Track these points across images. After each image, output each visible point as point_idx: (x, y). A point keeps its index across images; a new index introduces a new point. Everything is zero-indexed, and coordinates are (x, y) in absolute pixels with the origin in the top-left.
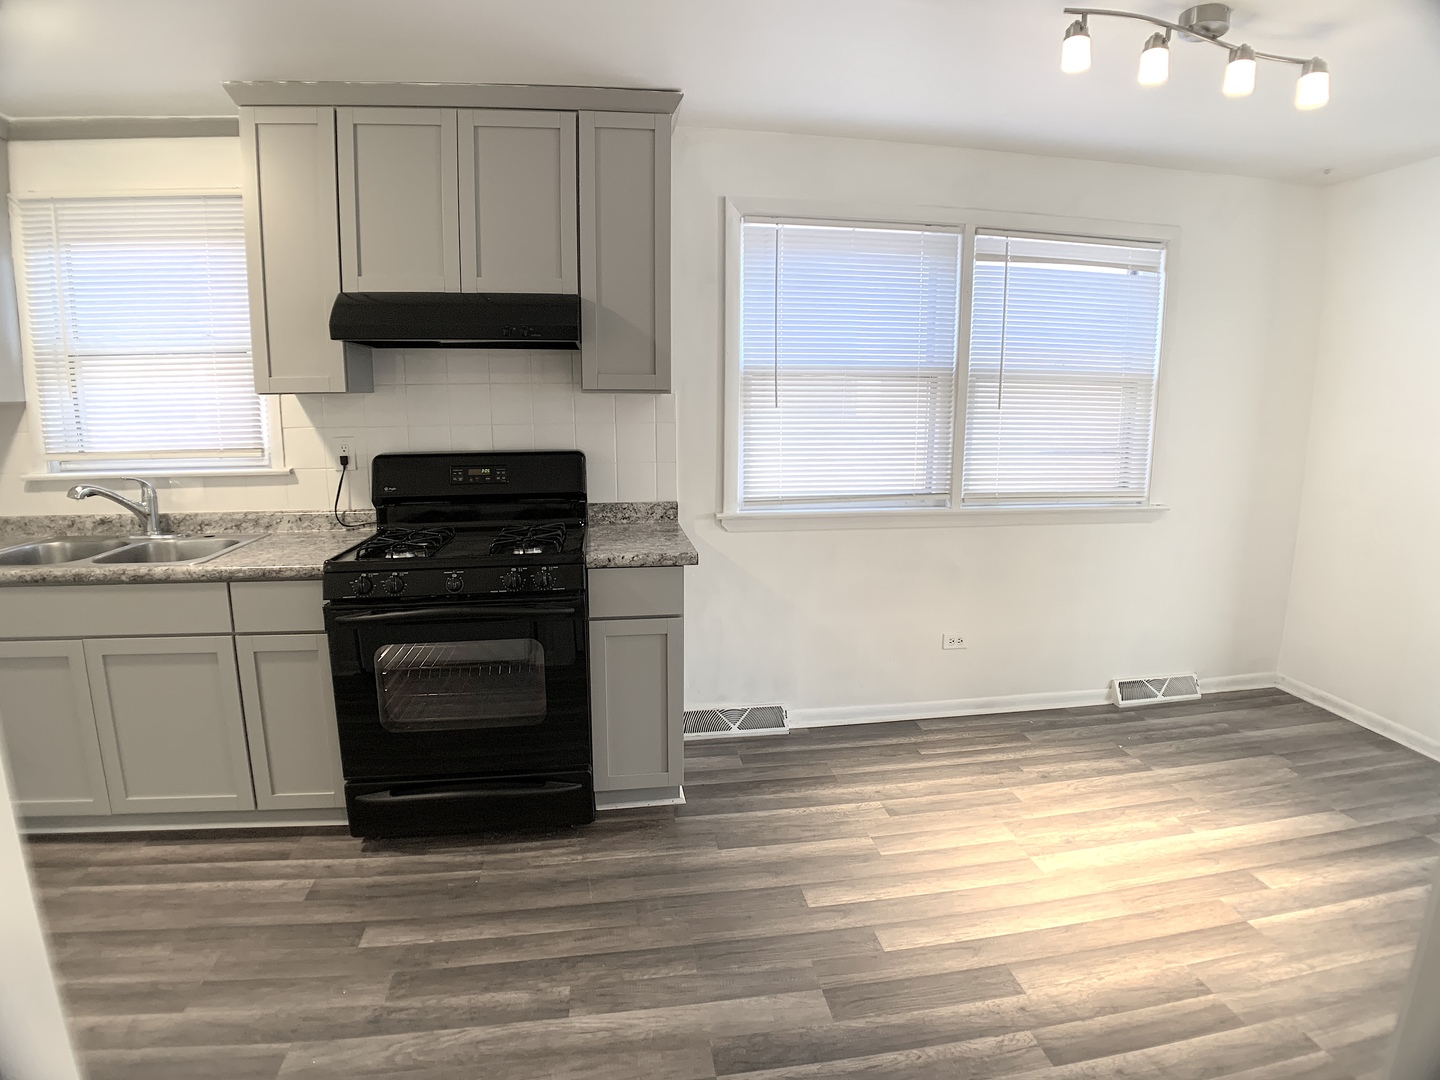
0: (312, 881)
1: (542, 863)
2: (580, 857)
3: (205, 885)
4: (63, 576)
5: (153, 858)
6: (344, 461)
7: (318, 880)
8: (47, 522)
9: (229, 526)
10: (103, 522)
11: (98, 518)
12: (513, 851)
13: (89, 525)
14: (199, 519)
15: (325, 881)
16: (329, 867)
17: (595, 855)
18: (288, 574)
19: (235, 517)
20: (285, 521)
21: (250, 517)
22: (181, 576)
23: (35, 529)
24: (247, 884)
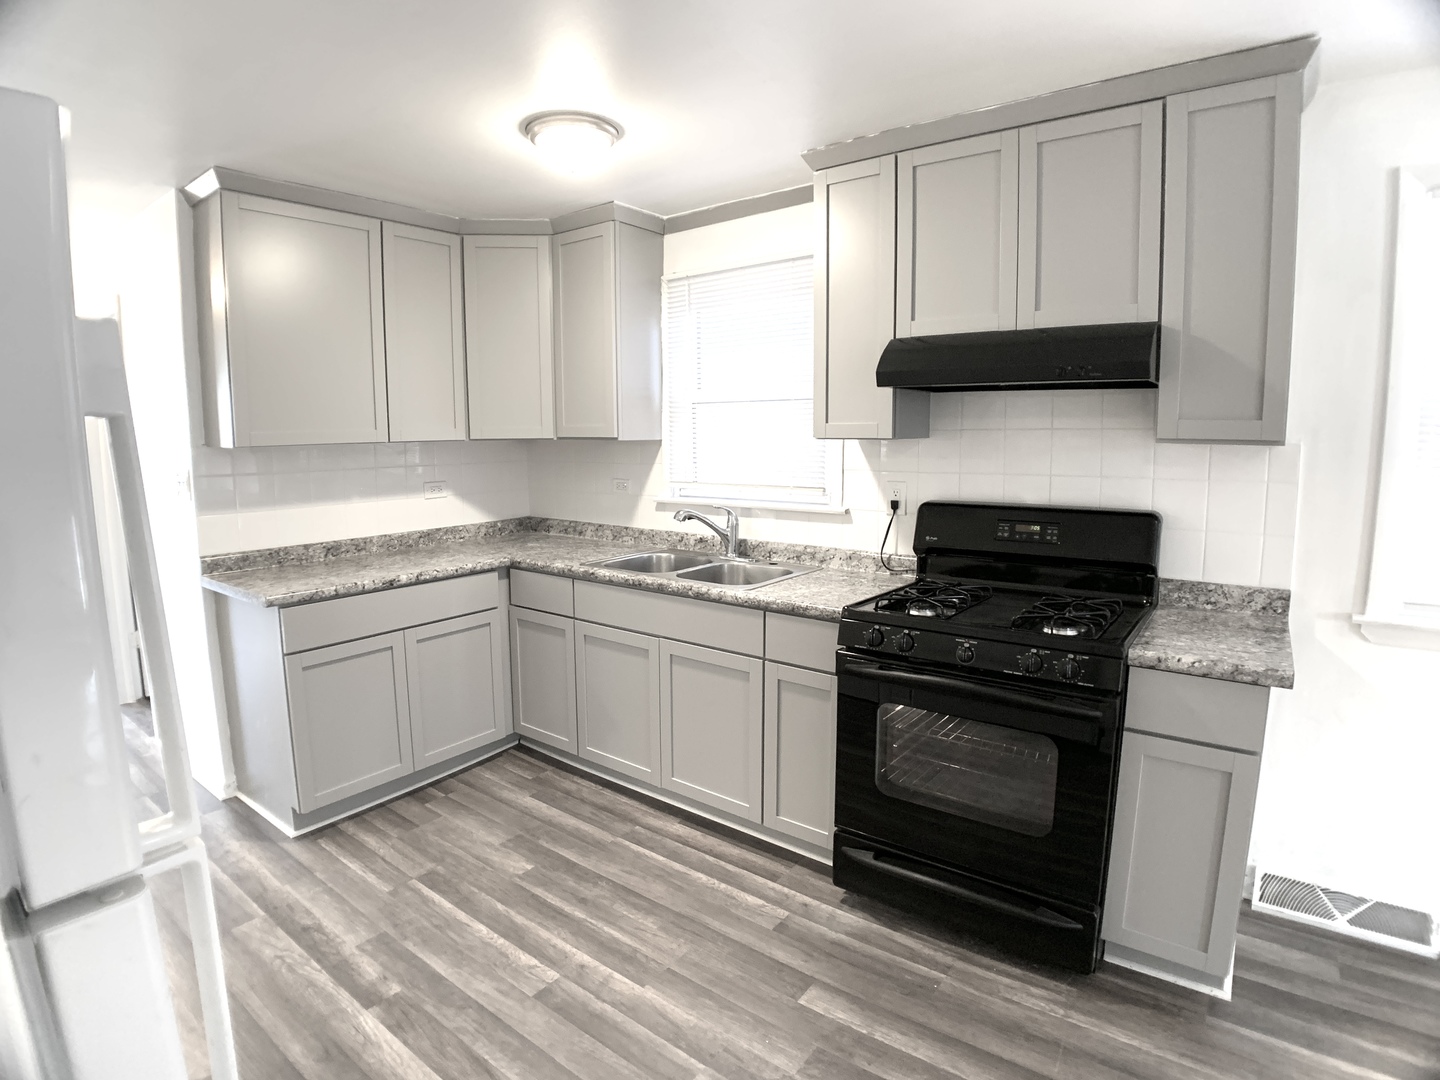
0: (787, 913)
1: (1015, 999)
2: (1062, 1012)
3: (703, 878)
4: (652, 584)
5: (679, 836)
6: (895, 505)
7: (792, 915)
8: (666, 536)
9: (791, 556)
10: (701, 540)
11: (699, 537)
12: (988, 968)
13: (692, 542)
14: (769, 547)
15: (798, 919)
16: (806, 905)
17: (1082, 1018)
18: (812, 612)
19: (797, 548)
20: (836, 559)
21: (808, 550)
22: (729, 599)
23: (658, 540)
24: (735, 892)
